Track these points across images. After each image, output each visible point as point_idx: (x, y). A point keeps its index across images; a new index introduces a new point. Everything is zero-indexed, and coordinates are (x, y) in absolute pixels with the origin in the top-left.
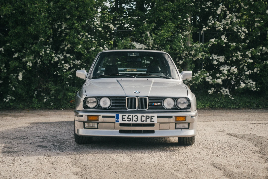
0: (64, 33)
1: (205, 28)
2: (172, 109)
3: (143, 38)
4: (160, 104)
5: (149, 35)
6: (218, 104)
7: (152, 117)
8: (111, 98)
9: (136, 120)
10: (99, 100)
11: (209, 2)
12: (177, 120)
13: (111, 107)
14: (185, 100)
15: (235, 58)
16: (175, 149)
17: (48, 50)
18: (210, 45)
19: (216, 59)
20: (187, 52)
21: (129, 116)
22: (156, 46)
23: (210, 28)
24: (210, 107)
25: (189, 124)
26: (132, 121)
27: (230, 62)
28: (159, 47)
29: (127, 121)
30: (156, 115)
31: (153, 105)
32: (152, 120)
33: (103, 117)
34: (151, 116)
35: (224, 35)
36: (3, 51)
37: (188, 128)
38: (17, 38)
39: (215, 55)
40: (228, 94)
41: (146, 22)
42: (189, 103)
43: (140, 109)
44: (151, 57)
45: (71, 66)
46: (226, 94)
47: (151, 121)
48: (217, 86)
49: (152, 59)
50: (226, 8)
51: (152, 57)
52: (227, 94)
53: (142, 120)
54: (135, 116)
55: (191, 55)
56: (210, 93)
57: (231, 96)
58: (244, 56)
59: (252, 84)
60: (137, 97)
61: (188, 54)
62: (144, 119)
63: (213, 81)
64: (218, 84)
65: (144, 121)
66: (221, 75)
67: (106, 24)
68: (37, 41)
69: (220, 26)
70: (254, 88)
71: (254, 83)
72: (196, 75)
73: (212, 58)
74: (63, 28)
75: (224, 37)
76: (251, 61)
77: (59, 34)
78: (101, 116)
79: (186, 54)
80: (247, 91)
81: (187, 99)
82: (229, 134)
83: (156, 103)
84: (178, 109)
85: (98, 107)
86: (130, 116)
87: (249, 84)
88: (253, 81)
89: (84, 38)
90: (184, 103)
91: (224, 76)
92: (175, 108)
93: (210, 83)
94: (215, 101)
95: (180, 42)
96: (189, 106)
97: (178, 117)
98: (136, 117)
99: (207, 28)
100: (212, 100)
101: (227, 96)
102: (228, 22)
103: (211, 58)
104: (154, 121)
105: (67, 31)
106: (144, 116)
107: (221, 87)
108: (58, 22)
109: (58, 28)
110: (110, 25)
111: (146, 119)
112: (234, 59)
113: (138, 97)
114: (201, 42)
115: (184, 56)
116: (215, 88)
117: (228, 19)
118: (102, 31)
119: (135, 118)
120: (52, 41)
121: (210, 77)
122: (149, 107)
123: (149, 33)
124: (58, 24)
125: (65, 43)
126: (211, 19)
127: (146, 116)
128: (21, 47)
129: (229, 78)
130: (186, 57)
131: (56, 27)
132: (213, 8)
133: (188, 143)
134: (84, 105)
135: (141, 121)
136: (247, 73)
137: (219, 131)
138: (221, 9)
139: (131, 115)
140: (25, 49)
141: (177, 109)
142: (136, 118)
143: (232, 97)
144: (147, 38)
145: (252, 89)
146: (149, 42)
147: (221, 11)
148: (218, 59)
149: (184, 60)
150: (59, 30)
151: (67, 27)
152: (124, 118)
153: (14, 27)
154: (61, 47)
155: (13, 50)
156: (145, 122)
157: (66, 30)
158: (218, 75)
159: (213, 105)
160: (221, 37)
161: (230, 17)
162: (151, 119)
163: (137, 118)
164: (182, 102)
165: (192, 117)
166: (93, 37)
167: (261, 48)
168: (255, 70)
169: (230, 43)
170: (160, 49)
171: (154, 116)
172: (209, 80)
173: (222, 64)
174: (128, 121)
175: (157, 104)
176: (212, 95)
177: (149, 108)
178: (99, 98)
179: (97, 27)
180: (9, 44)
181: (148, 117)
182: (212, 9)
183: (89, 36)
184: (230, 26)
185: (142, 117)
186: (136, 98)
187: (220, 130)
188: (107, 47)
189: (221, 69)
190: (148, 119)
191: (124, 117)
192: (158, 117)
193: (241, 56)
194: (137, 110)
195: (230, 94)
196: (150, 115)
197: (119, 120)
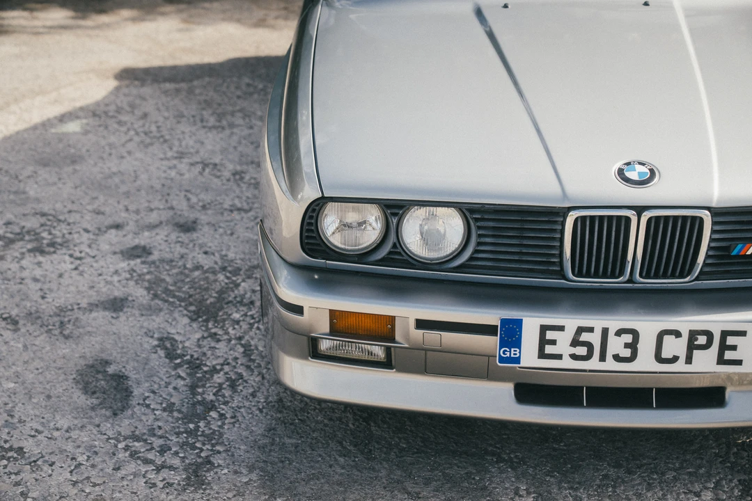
7: (731, 341)
8: (472, 211)
9: (627, 353)
10: (395, 221)
13: (471, 259)
21: (580, 330)
26: (603, 358)
29: (566, 358)
31: (737, 256)
32: (729, 355)
33: (421, 324)
34: (725, 334)
47: (721, 361)
53: (666, 354)
54: (619, 333)
60: (640, 210)
62: (674, 347)
65: (675, 359)
78: (412, 324)
85: (390, 253)
86: (591, 330)
98: (628, 338)
104: (738, 362)
106: (677, 334)
111: (692, 347)
113: (646, 215)
119: (617, 345)
122: (710, 266)
127: (693, 335)
134: (308, 237)
135: (659, 358)
139: (598, 322)
142: (627, 346)
152: (553, 342)
156: (679, 367)
162: (724, 347)
163: (633, 346)
171: (742, 333)
174: (574, 357)
177: (707, 269)
178: (394, 210)
181: (702, 340)
185: (668, 339)
186: (628, 220)
190: (707, 346)
191: (550, 335)
196: (716, 322)
197: (517, 352)
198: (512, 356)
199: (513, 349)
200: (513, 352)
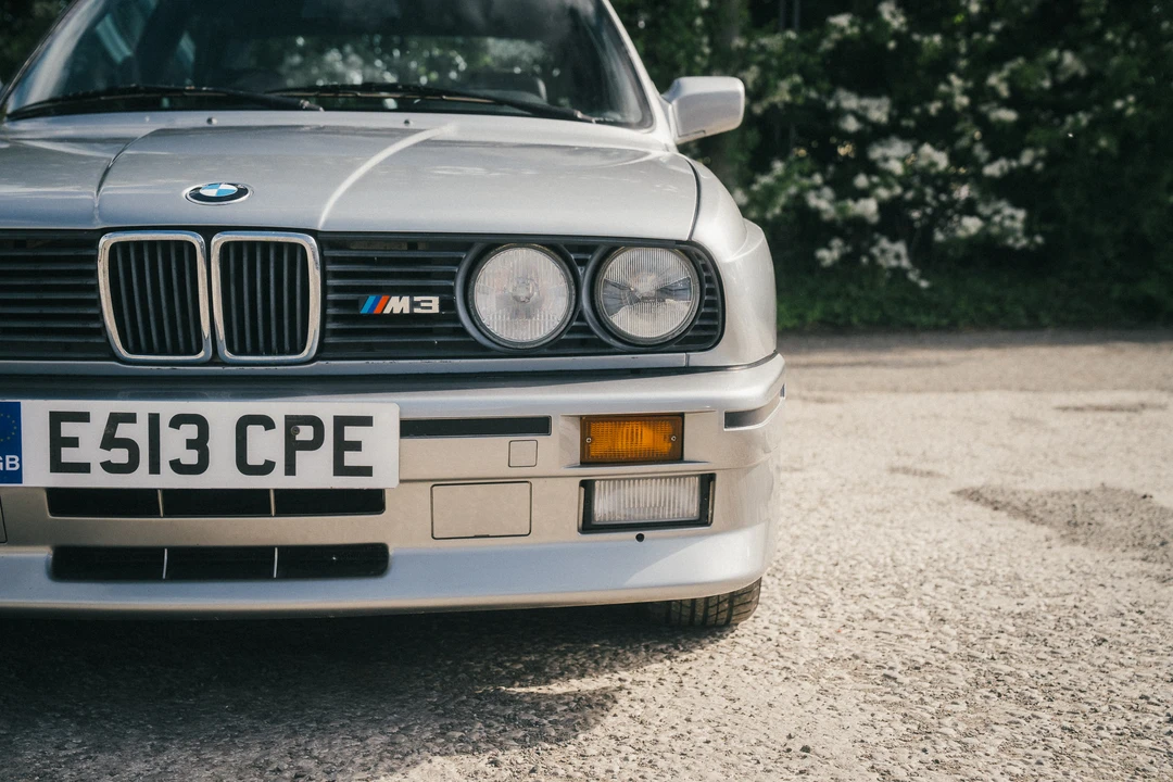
2: (555, 346)
4: (433, 304)
6: (861, 309)
7: (351, 434)
9: (191, 458)
12: (597, 449)
14: (675, 268)
15: (940, 105)
16: (587, 685)
18: (827, 45)
19: (855, 107)
21: (115, 419)
24: (823, 321)
25: (707, 481)
26: (155, 468)
27: (912, 123)
29: (96, 468)
30: (387, 410)
31: (371, 317)
32: (351, 459)
34: (341, 422)
37: (703, 519)
39: (847, 93)
40: (905, 263)
42: (711, 292)
43: (243, 352)
46: (894, 263)
47: (340, 469)
48: (856, 232)
52: (900, 266)
53: (254, 459)
54: (177, 422)
56: (823, 263)
57: (917, 271)
58: (979, 93)
59: (1012, 218)
60: (208, 232)
62: (266, 445)
63: (841, 210)
64: (859, 223)
65: (267, 467)
66: (875, 179)
70: (1020, 235)
71: (1021, 214)
72: (766, 180)
73: (834, 105)
75: (893, 8)
76: (1008, 115)
80: (988, 249)
81: (692, 253)
82: (974, 495)
83: (400, 291)
84: (609, 346)
86: (130, 418)
87: (997, 219)
88: (1016, 205)
90: (665, 292)
91: (889, 186)
92: (583, 343)
93: (826, 217)
94: (848, 296)
95: (690, 25)
96: (713, 316)
97: (607, 427)
98: (191, 431)
100: (835, 293)
101: (899, 273)
103: (831, 104)
104: (366, 471)
106: (268, 423)
107: (872, 237)
111: (292, 446)
112: (934, 107)
113: (218, 240)
114: (789, 25)
116: (846, 239)
119: (175, 444)
121: (828, 192)
122: (335, 332)
127: (293, 423)
129: (909, 195)
133: (706, 616)
135: (243, 466)
136: (992, 170)
137: (906, 471)
139: (142, 408)
141: (604, 349)
142: (190, 444)
143: (922, 277)
145: (1010, 241)
148: (864, 108)
152: (73, 442)
156: (276, 480)
158: (861, 181)
159: (838, 315)
160: (879, 9)
162: (342, 446)
163: (200, 444)
164: (646, 285)
165: (734, 418)
167: (1054, 54)
168: (1027, 157)
169: (916, 37)
171: (366, 421)
172: (822, 202)
173: (879, 132)
174: (109, 467)
175: (406, 299)
176: (832, 269)
177: (330, 340)
181: (306, 433)
185: (253, 431)
186: (191, 247)
187: (908, 462)
189: (876, 153)
190: (315, 444)
191: (68, 430)
192: (410, 428)
193: (966, 92)
194: (215, 360)
195: (910, 266)
196: (326, 407)
197: (16, 462)
198: (8, 468)
199: (8, 457)
200: (8, 463)
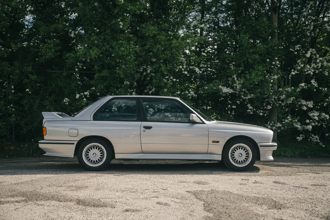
0: (149, 77)
1: (294, 72)
3: (230, 82)
5: (236, 78)
6: (308, 152)
11: (298, 45)
15: (327, 104)
17: (133, 94)
18: (299, 90)
19: (305, 104)
20: (276, 96)
22: (244, 90)
23: (298, 72)
24: (299, 154)
27: (319, 107)
28: (246, 91)
35: (314, 79)
36: (88, 95)
38: (102, 82)
39: (303, 101)
41: (232, 66)
44: (237, 102)
45: (155, 110)
48: (306, 132)
49: (239, 103)
50: (316, 52)
51: (239, 102)
52: (317, 141)
55: (279, 99)
56: (298, 140)
57: (322, 143)
61: (277, 99)
63: (303, 128)
66: (311, 121)
67: (191, 67)
68: (122, 85)
69: (310, 70)
72: (287, 121)
73: (300, 103)
74: (149, 71)
75: (314, 81)
77: (143, 78)
79: (275, 98)
89: (169, 81)
91: (314, 123)
93: (299, 129)
94: (305, 148)
95: (269, 86)
99: (296, 72)
100: (301, 148)
101: (317, 143)
102: (318, 66)
105: (153, 74)
107: (309, 134)
108: (144, 66)
109: (143, 72)
110: (195, 68)
112: (325, 104)
114: (292, 86)
115: (272, 101)
116: (304, 135)
117: (319, 62)
118: (187, 74)
120: (136, 85)
121: (299, 124)
123: (236, 77)
124: (143, 68)
125: (149, 87)
126: (299, 63)
128: (106, 91)
129: (319, 125)
130: (274, 102)
131: (142, 71)
132: (302, 51)
138: (311, 53)
140: (109, 93)
144: (234, 82)
146: (236, 87)
147: (310, 54)
148: (307, 104)
149: (272, 105)
150: (145, 74)
151: (153, 70)
153: (100, 71)
154: (146, 91)
155: (98, 94)
157: (151, 74)
158: (308, 121)
159: (303, 153)
160: (311, 82)
161: (320, 61)
166: (178, 80)
169: (321, 88)
170: (247, 93)
172: (298, 126)
173: (310, 110)
176: (301, 142)
179: (183, 71)
180: (94, 88)
182: (300, 52)
183: (175, 80)
184: (321, 70)
188: (192, 91)
189: (311, 114)
195: (320, 142)
